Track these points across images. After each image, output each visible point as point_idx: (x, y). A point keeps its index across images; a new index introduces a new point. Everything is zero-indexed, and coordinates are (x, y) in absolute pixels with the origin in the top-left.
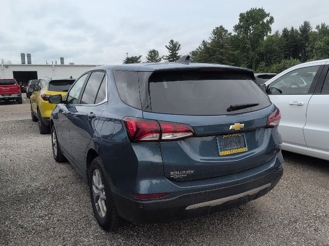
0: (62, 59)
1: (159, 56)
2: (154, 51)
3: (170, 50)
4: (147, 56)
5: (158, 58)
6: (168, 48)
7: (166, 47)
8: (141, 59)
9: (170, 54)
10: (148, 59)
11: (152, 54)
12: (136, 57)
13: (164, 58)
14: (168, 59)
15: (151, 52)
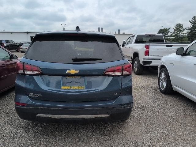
0: (119, 31)
1: (183, 27)
2: (180, 25)
3: (192, 23)
4: (174, 28)
5: (182, 29)
6: (191, 22)
7: (190, 21)
8: (170, 30)
9: (192, 26)
10: (175, 30)
11: (178, 26)
12: (166, 29)
13: (187, 29)
14: (190, 30)
15: (177, 25)
